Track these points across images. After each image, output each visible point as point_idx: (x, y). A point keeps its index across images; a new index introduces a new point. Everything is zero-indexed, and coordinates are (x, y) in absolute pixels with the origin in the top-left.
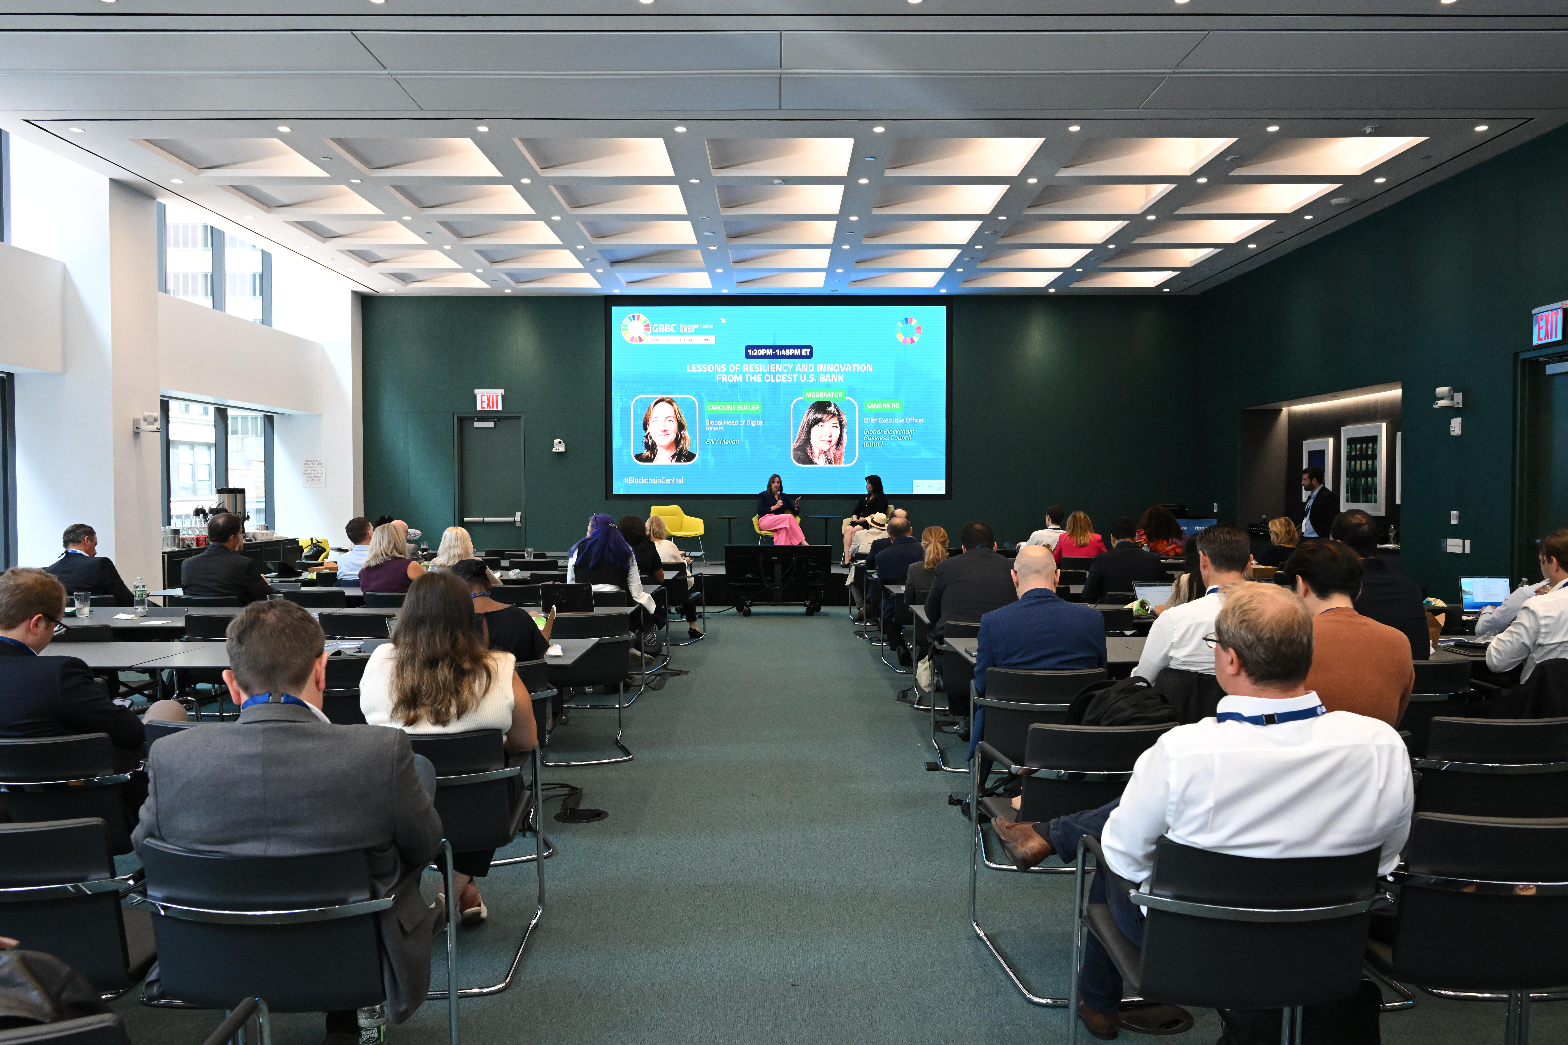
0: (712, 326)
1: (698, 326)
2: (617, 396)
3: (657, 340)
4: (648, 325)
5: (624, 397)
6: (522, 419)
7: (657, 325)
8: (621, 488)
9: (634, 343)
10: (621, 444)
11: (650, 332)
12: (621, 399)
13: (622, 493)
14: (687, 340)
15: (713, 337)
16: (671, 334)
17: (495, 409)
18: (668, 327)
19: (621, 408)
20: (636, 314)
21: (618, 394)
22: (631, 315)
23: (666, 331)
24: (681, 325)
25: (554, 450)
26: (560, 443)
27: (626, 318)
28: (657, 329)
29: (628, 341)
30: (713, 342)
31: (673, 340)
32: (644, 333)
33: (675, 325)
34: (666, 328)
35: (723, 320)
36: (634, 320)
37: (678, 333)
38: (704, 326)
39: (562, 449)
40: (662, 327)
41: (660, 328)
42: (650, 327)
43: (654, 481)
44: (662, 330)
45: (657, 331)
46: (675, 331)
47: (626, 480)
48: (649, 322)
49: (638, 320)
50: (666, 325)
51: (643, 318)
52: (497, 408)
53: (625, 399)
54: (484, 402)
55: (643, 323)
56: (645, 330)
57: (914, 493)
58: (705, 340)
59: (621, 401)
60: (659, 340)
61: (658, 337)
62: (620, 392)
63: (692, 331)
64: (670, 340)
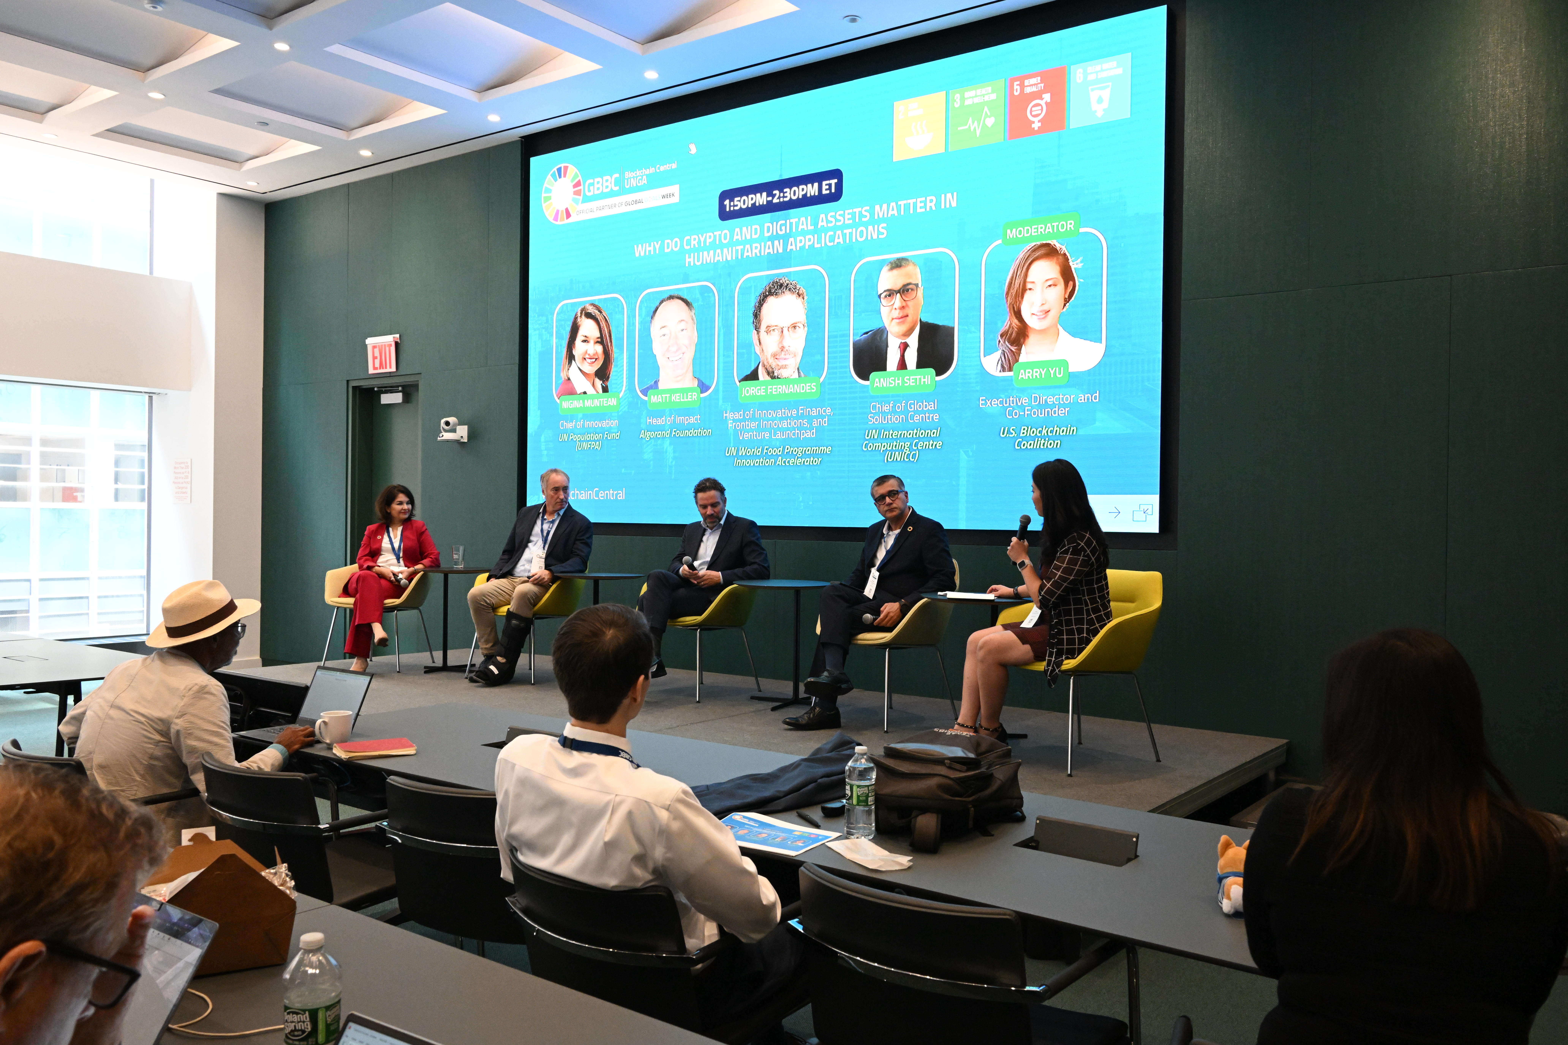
0: (674, 166)
1: (652, 170)
2: (535, 330)
4: (579, 184)
5: (544, 330)
6: (420, 388)
7: (591, 181)
9: (559, 223)
11: (581, 198)
14: (636, 202)
15: (675, 189)
16: (612, 194)
17: (388, 370)
18: (607, 181)
20: (562, 166)
21: (536, 327)
22: (555, 169)
23: (605, 190)
24: (627, 176)
25: (440, 438)
27: (549, 176)
28: (591, 188)
29: (551, 220)
30: (676, 199)
31: (614, 206)
32: (574, 199)
33: (617, 175)
34: (605, 184)
35: (693, 149)
36: (560, 177)
37: (621, 191)
38: (662, 169)
40: (598, 183)
41: (596, 186)
42: (582, 187)
44: (598, 189)
45: (591, 193)
46: (617, 188)
48: (580, 178)
49: (565, 176)
50: (605, 179)
51: (572, 170)
52: (390, 367)
53: (545, 335)
54: (376, 358)
55: (572, 181)
56: (574, 193)
58: (664, 197)
59: (540, 340)
60: (595, 210)
61: (594, 204)
62: (539, 322)
63: (643, 182)
64: (610, 207)
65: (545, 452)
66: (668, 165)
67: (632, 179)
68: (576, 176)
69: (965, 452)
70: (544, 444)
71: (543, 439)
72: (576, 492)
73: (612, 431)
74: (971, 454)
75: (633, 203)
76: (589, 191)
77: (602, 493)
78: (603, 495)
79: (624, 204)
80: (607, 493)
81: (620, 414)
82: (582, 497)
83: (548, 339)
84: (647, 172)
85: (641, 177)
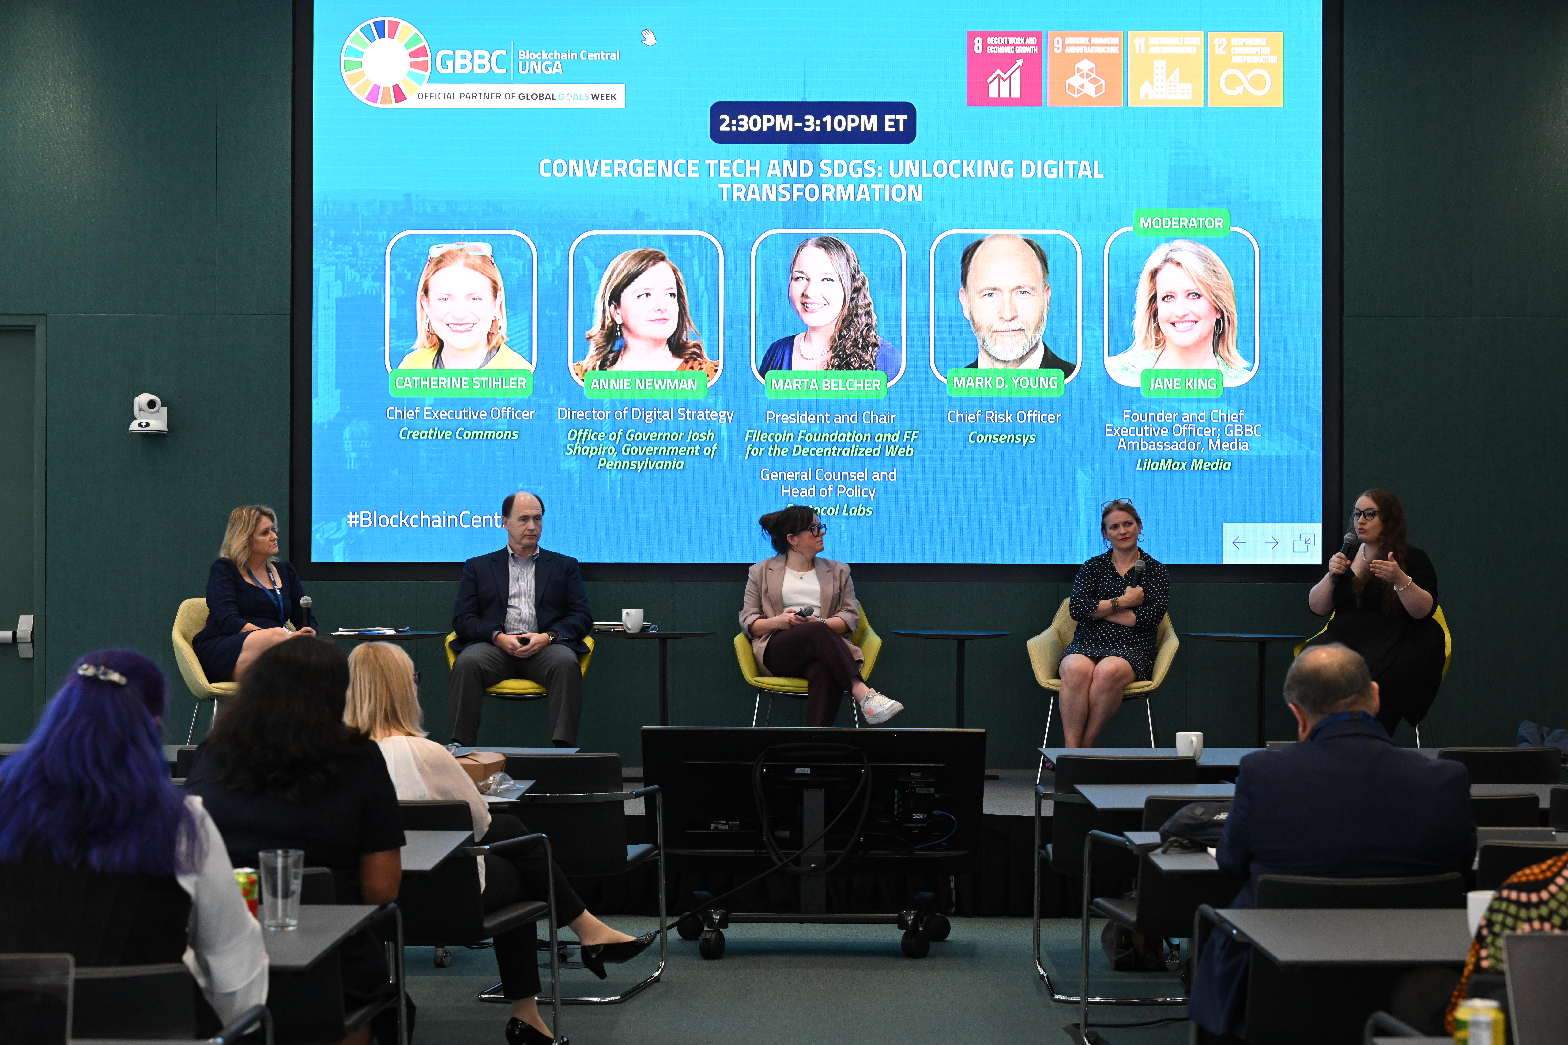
0: (614, 57)
1: (572, 55)
2: (327, 263)
3: (450, 96)
4: (421, 52)
5: (347, 267)
6: (39, 332)
7: (451, 52)
8: (337, 541)
9: (379, 105)
10: (337, 410)
12: (340, 276)
13: (338, 558)
14: (541, 97)
15: (618, 89)
16: (492, 78)
18: (481, 57)
19: (337, 300)
20: (386, 19)
21: (330, 260)
22: (371, 22)
23: (477, 70)
24: (522, 54)
25: (134, 426)
26: (152, 404)
27: (357, 30)
28: (450, 63)
29: (363, 99)
30: (619, 103)
31: (499, 96)
32: (409, 74)
33: (504, 52)
34: (477, 62)
35: (650, 39)
36: (381, 36)
37: (512, 77)
39: (158, 422)
40: (463, 57)
41: (459, 62)
42: (429, 58)
43: (437, 523)
44: (463, 66)
45: (450, 70)
46: (504, 71)
47: (352, 519)
48: (425, 43)
49: (392, 36)
50: (477, 53)
51: (406, 30)
53: (350, 274)
55: (407, 46)
56: (413, 65)
57: (1226, 562)
58: (595, 97)
59: (340, 282)
60: (457, 96)
61: (456, 89)
62: (337, 253)
63: (555, 70)
64: (487, 96)
65: (353, 455)
66: (603, 54)
67: (533, 64)
68: (415, 38)
69: (1084, 472)
70: (350, 442)
71: (347, 433)
72: (422, 517)
73: (497, 427)
74: (1092, 473)
75: (534, 97)
76: (445, 66)
77: (476, 519)
78: (480, 521)
79: (517, 96)
80: (488, 520)
81: (512, 402)
82: (436, 524)
83: (357, 280)
84: (564, 57)
85: (550, 63)
